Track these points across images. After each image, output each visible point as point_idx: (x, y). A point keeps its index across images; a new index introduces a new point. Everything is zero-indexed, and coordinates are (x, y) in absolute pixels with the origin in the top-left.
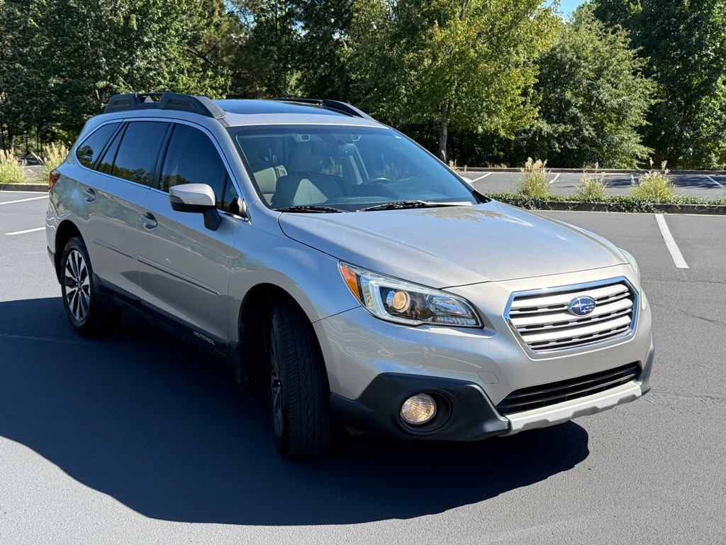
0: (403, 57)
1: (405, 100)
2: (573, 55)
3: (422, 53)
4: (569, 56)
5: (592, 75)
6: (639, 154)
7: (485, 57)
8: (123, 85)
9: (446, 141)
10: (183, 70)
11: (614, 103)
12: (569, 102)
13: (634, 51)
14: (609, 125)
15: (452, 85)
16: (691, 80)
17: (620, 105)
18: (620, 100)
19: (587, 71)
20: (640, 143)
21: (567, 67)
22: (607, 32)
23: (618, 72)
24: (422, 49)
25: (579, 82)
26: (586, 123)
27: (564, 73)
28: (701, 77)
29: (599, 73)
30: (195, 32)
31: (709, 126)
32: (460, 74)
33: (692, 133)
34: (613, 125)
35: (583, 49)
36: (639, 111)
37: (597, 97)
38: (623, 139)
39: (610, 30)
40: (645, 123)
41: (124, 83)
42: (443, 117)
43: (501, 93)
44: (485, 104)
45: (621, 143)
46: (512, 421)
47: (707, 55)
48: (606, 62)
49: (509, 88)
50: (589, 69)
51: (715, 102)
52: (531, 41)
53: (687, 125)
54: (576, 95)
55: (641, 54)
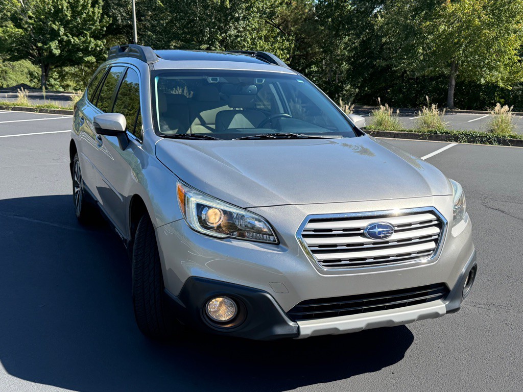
0: (421, 25)
1: (422, 58)
3: (436, 22)
7: (488, 25)
8: (218, 48)
9: (453, 89)
10: (262, 36)
15: (461, 46)
24: (437, 19)
30: (271, 9)
32: (466, 38)
41: (219, 47)
42: (451, 71)
43: (500, 53)
44: (486, 61)
46: (301, 326)
49: (507, 49)
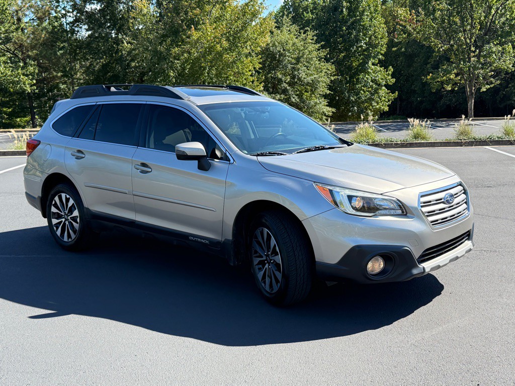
0: (170, 50)
1: (174, 80)
2: (281, 48)
4: (278, 49)
5: (294, 61)
6: (327, 113)
11: (309, 79)
12: (281, 79)
13: (319, 45)
14: (306, 94)
15: (205, 69)
16: (352, 63)
17: (312, 81)
18: (312, 77)
19: (290, 59)
20: (327, 106)
21: (277, 56)
22: (300, 33)
23: (309, 59)
24: (184, 45)
25: (286, 66)
26: (293, 93)
27: (276, 60)
28: (358, 61)
29: (298, 60)
30: (6, 35)
31: (364, 92)
33: (355, 98)
34: (308, 94)
35: (287, 44)
36: (324, 84)
37: (298, 76)
38: (316, 103)
39: (302, 31)
40: (328, 92)
43: (239, 74)
45: (315, 106)
46: (425, 266)
47: (361, 46)
48: (301, 53)
50: (291, 57)
51: (368, 77)
52: (256, 39)
53: (351, 92)
54: (285, 75)
55: (323, 47)
